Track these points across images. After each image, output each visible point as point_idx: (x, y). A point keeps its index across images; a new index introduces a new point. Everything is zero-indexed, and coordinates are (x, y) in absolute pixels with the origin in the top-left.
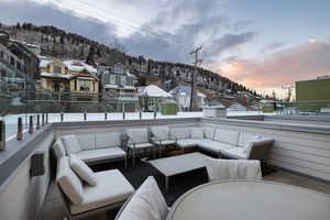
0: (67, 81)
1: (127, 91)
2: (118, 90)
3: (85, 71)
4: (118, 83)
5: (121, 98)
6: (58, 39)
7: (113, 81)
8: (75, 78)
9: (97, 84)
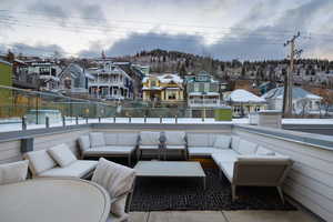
0: (159, 92)
1: (210, 97)
2: (202, 97)
3: (172, 82)
4: (202, 90)
5: (205, 105)
6: (162, 58)
7: (197, 89)
8: (164, 89)
9: (182, 93)
